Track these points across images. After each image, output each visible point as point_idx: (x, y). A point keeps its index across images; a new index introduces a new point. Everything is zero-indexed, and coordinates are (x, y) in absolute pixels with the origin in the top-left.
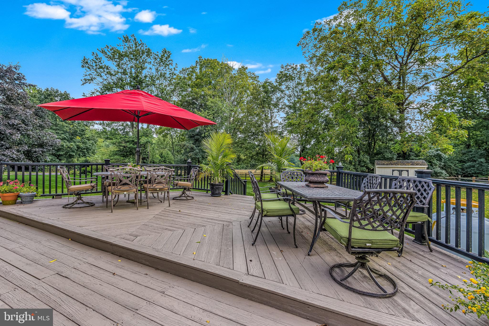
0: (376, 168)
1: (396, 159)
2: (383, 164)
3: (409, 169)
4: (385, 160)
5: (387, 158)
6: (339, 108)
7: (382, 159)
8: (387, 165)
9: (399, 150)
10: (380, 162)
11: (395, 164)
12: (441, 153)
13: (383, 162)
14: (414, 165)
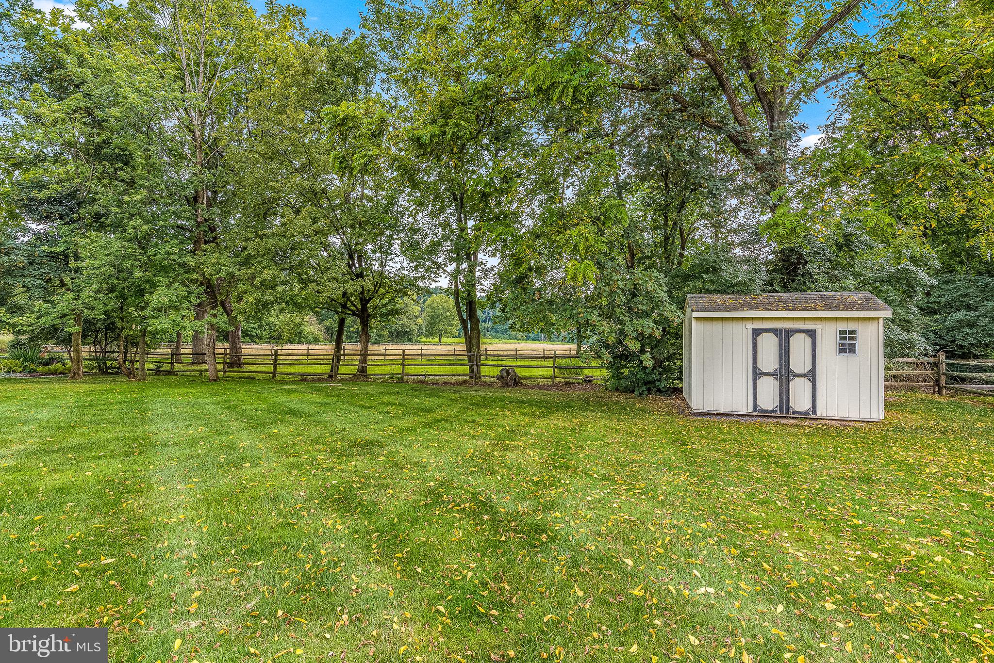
0: (693, 322)
2: (720, 308)
3: (817, 326)
4: (726, 291)
8: (735, 309)
10: (706, 297)
11: (763, 307)
13: (718, 298)
14: (837, 308)
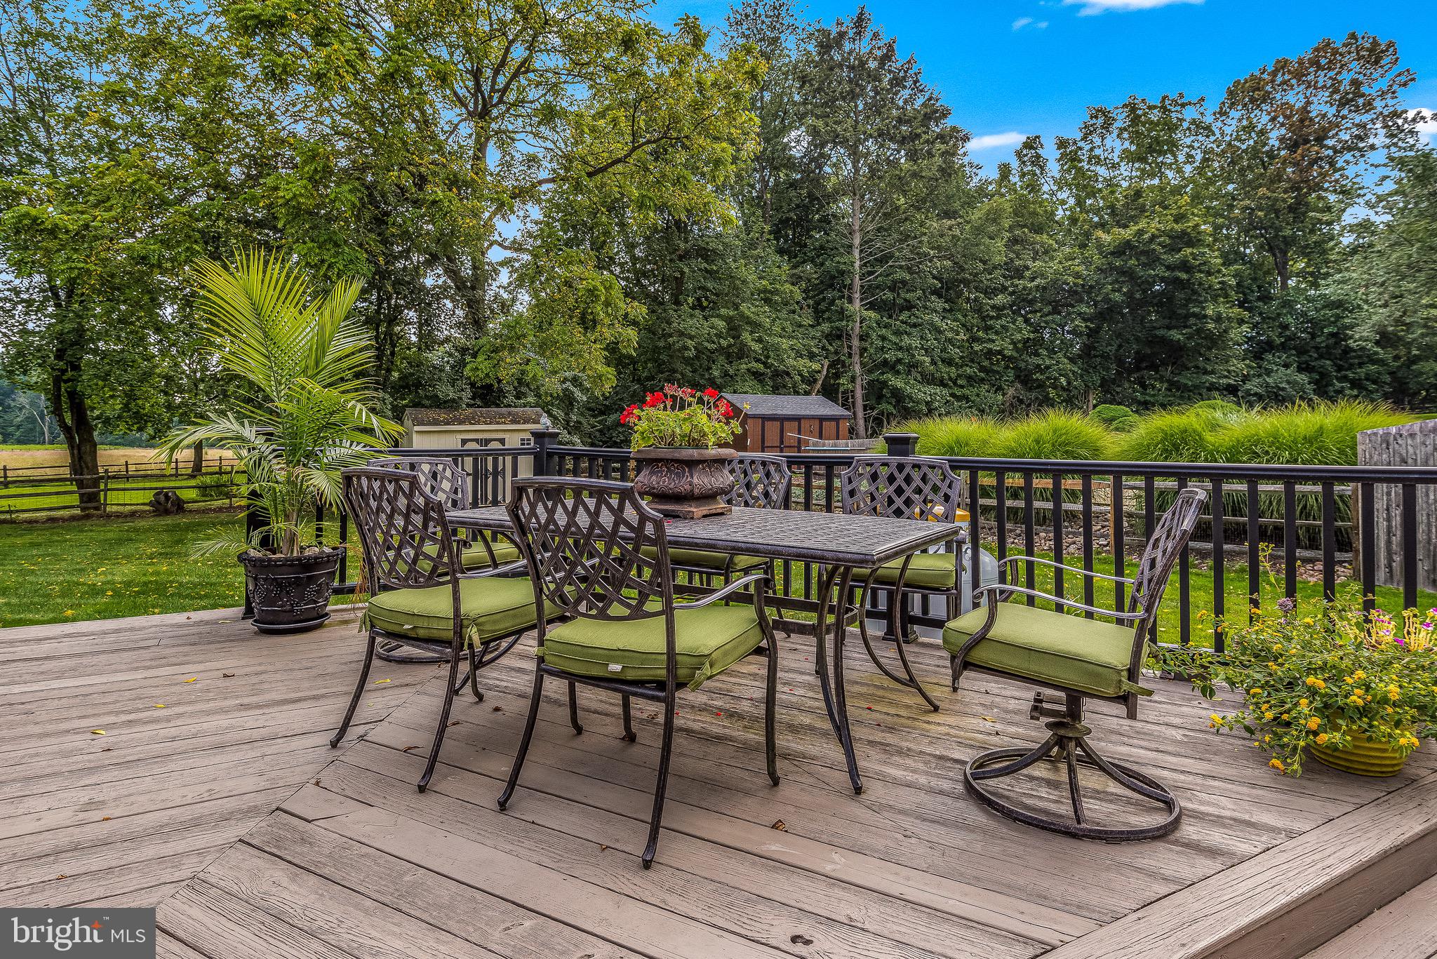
0: (414, 436)
1: (468, 405)
2: (436, 423)
3: (507, 436)
4: (438, 407)
5: (445, 402)
6: (301, 195)
7: (427, 402)
8: (448, 424)
9: (487, 375)
10: (423, 413)
11: (470, 420)
12: (571, 388)
13: (432, 414)
14: (518, 423)
